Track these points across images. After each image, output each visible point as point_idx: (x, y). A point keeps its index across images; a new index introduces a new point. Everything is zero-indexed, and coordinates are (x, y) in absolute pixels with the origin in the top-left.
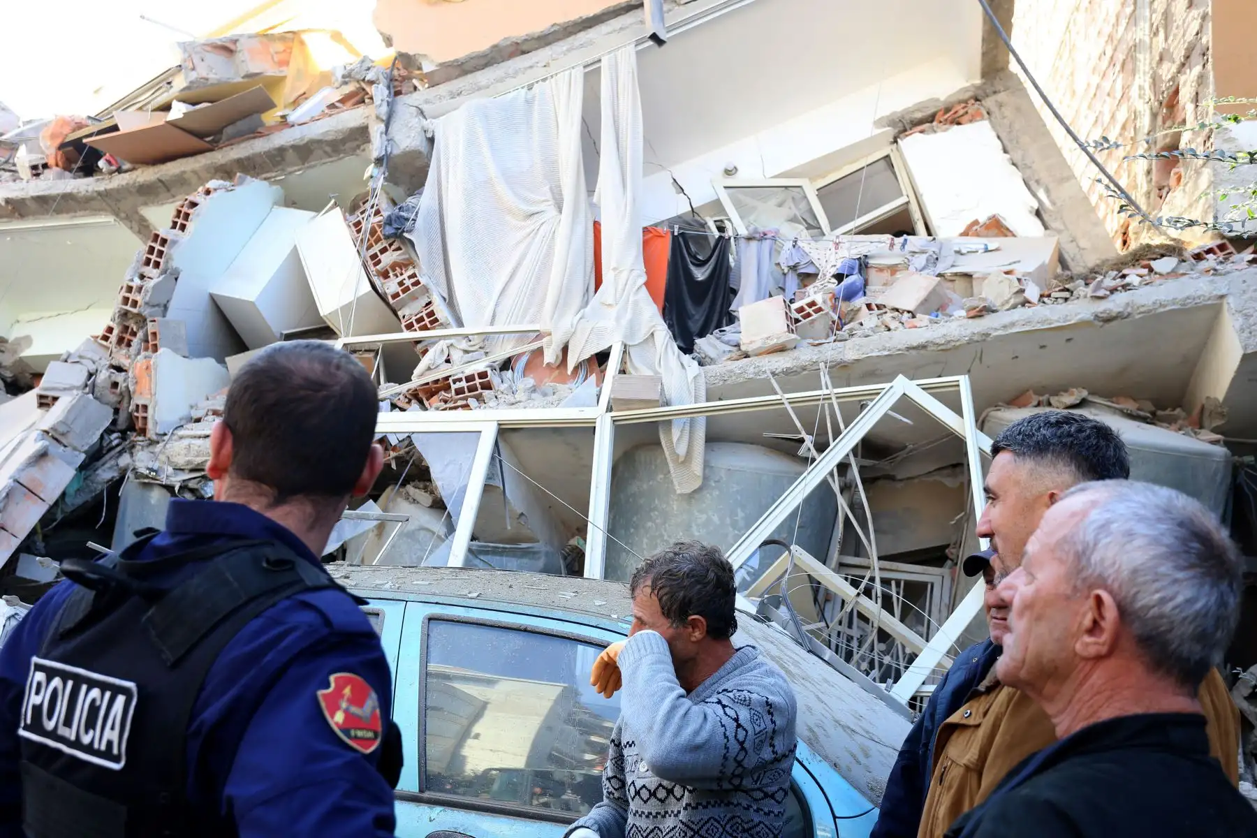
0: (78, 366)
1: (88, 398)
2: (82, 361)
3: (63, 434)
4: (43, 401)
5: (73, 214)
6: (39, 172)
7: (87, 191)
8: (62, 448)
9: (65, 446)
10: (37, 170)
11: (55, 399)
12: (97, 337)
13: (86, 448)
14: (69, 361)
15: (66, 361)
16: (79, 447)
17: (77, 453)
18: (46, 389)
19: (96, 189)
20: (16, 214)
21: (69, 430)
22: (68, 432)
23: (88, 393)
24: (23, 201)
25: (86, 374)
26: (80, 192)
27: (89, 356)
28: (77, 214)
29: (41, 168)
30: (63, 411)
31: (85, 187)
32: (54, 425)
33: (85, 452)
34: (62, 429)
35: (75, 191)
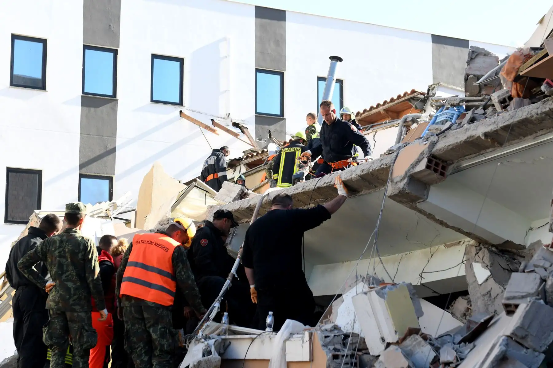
0: (533, 274)
1: (540, 303)
2: (536, 269)
3: (523, 338)
4: (509, 309)
5: (534, 135)
6: (507, 104)
7: (537, 114)
8: (525, 350)
9: (527, 348)
10: (505, 103)
11: (517, 306)
12: (548, 246)
13: (544, 349)
14: (526, 271)
15: (524, 272)
16: (538, 348)
17: (537, 354)
18: (508, 299)
19: (544, 110)
20: (496, 144)
21: (527, 333)
22: (527, 335)
23: (540, 299)
24: (496, 132)
25: (538, 281)
26: (533, 116)
27: (541, 265)
28: (538, 134)
29: (507, 100)
30: (520, 317)
31: (535, 111)
32: (514, 331)
33: (544, 352)
34: (520, 334)
35: (529, 116)
